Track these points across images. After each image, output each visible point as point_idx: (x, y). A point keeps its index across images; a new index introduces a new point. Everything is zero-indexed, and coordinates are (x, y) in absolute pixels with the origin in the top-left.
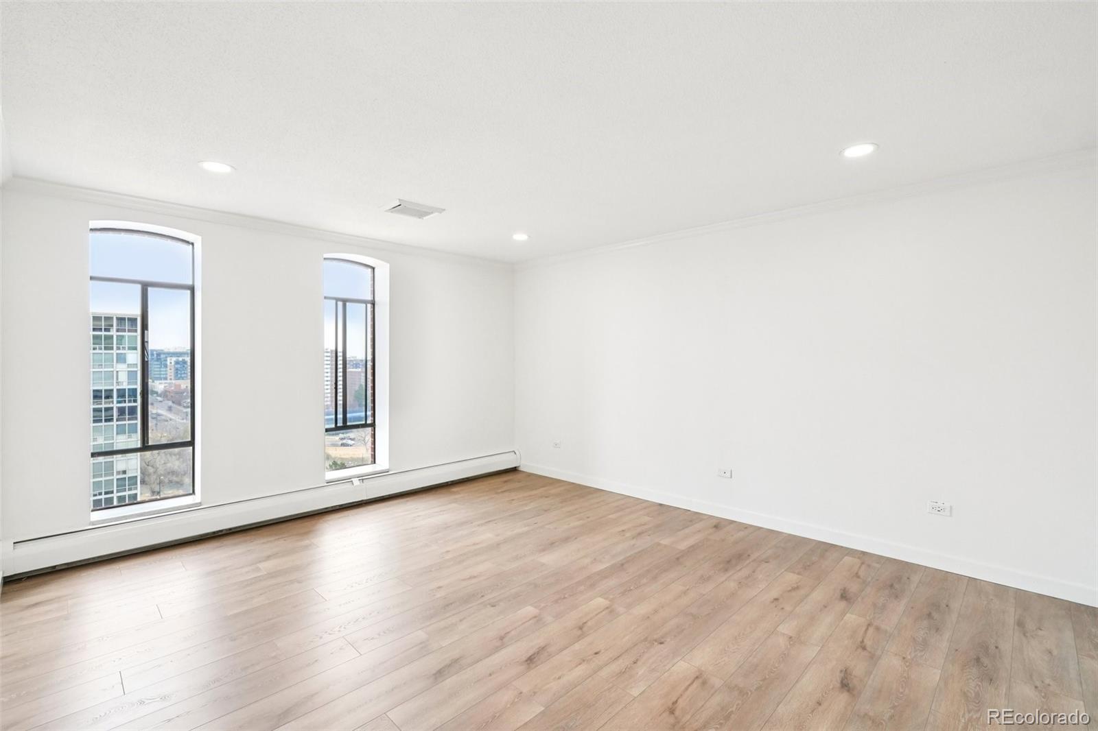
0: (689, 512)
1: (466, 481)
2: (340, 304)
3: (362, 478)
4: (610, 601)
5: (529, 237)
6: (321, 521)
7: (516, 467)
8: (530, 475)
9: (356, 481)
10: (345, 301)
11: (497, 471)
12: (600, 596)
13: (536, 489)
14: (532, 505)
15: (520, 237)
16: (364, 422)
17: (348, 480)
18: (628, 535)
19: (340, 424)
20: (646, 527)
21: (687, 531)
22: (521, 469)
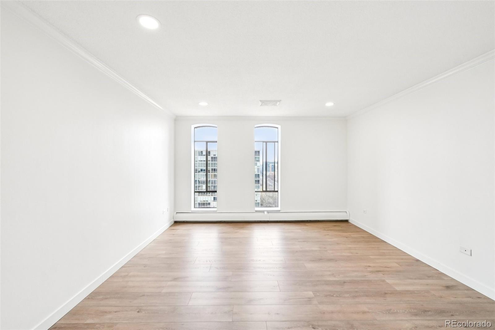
0: (436, 271)
1: (317, 222)
2: (264, 144)
3: (268, 212)
4: (315, 296)
5: (334, 103)
6: (253, 225)
7: (347, 220)
8: (353, 225)
9: (266, 213)
10: (266, 142)
11: (336, 220)
12: (312, 291)
13: (347, 232)
14: (335, 239)
15: (329, 104)
16: (274, 190)
17: (263, 212)
18: (369, 269)
19: (264, 189)
20: (387, 269)
21: (416, 281)
22: (350, 221)
